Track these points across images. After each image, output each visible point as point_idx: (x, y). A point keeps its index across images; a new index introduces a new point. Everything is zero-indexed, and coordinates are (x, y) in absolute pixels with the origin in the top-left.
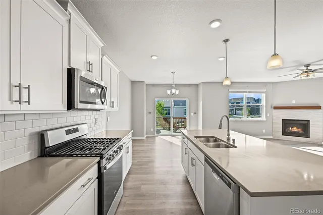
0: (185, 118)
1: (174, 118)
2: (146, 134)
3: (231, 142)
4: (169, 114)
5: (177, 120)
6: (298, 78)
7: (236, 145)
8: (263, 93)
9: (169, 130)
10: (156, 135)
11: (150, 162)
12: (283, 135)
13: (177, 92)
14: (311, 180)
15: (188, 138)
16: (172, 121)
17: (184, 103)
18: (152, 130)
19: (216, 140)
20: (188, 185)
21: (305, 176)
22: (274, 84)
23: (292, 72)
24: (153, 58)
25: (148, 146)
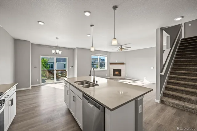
0: (65, 70)
1: (57, 70)
2: (32, 84)
3: (96, 83)
4: (52, 67)
5: (59, 72)
6: (118, 51)
7: (98, 84)
8: (106, 56)
9: (53, 79)
10: (41, 84)
11: (36, 107)
12: (113, 76)
13: (60, 52)
14: (123, 94)
15: (70, 83)
16: (55, 72)
17: (64, 60)
18: (38, 80)
19: (87, 82)
20: (70, 115)
21: (121, 93)
22: (110, 52)
23: (117, 48)
24: (40, 23)
25: (34, 94)
